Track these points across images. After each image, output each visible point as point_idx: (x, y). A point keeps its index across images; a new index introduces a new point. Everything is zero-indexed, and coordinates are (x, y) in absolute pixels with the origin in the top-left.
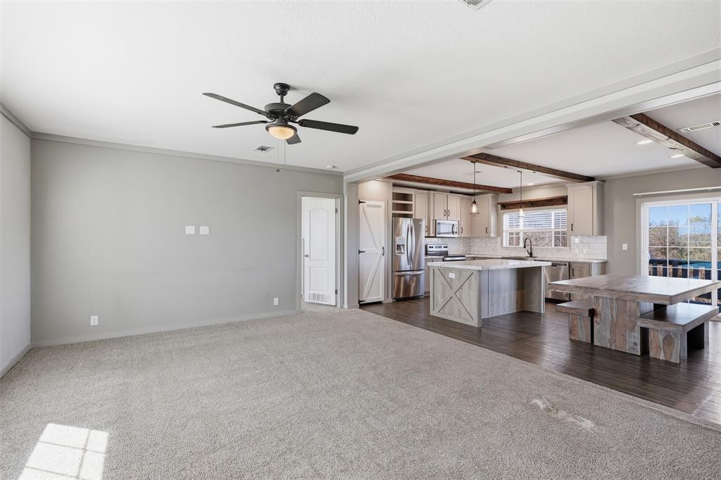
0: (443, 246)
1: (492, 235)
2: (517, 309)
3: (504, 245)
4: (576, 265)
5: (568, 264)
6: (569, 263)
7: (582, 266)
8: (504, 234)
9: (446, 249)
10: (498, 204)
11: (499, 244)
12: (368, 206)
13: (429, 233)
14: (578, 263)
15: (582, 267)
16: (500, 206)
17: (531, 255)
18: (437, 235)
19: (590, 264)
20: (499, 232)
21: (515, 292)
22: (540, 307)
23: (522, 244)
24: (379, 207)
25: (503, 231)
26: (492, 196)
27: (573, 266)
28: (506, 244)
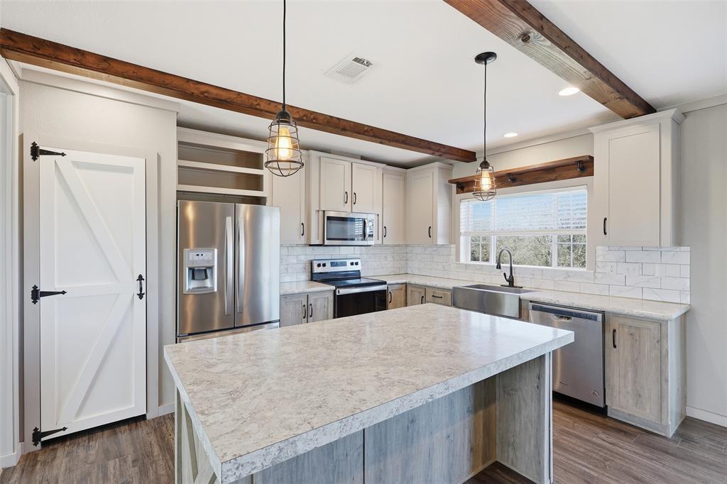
0: (349, 262)
1: (440, 241)
2: (473, 467)
3: (463, 260)
4: (622, 321)
5: (600, 316)
6: (603, 313)
7: (636, 324)
8: (462, 238)
9: (355, 268)
10: (451, 182)
11: (453, 257)
12: (77, 165)
13: (309, 238)
14: (626, 316)
15: (638, 329)
16: (454, 186)
17: (511, 281)
18: (327, 242)
19: (661, 323)
20: (453, 235)
21: (468, 419)
22: (540, 463)
23: (493, 262)
24: (129, 170)
25: (460, 234)
26: (440, 168)
27: (614, 323)
28: (465, 258)
